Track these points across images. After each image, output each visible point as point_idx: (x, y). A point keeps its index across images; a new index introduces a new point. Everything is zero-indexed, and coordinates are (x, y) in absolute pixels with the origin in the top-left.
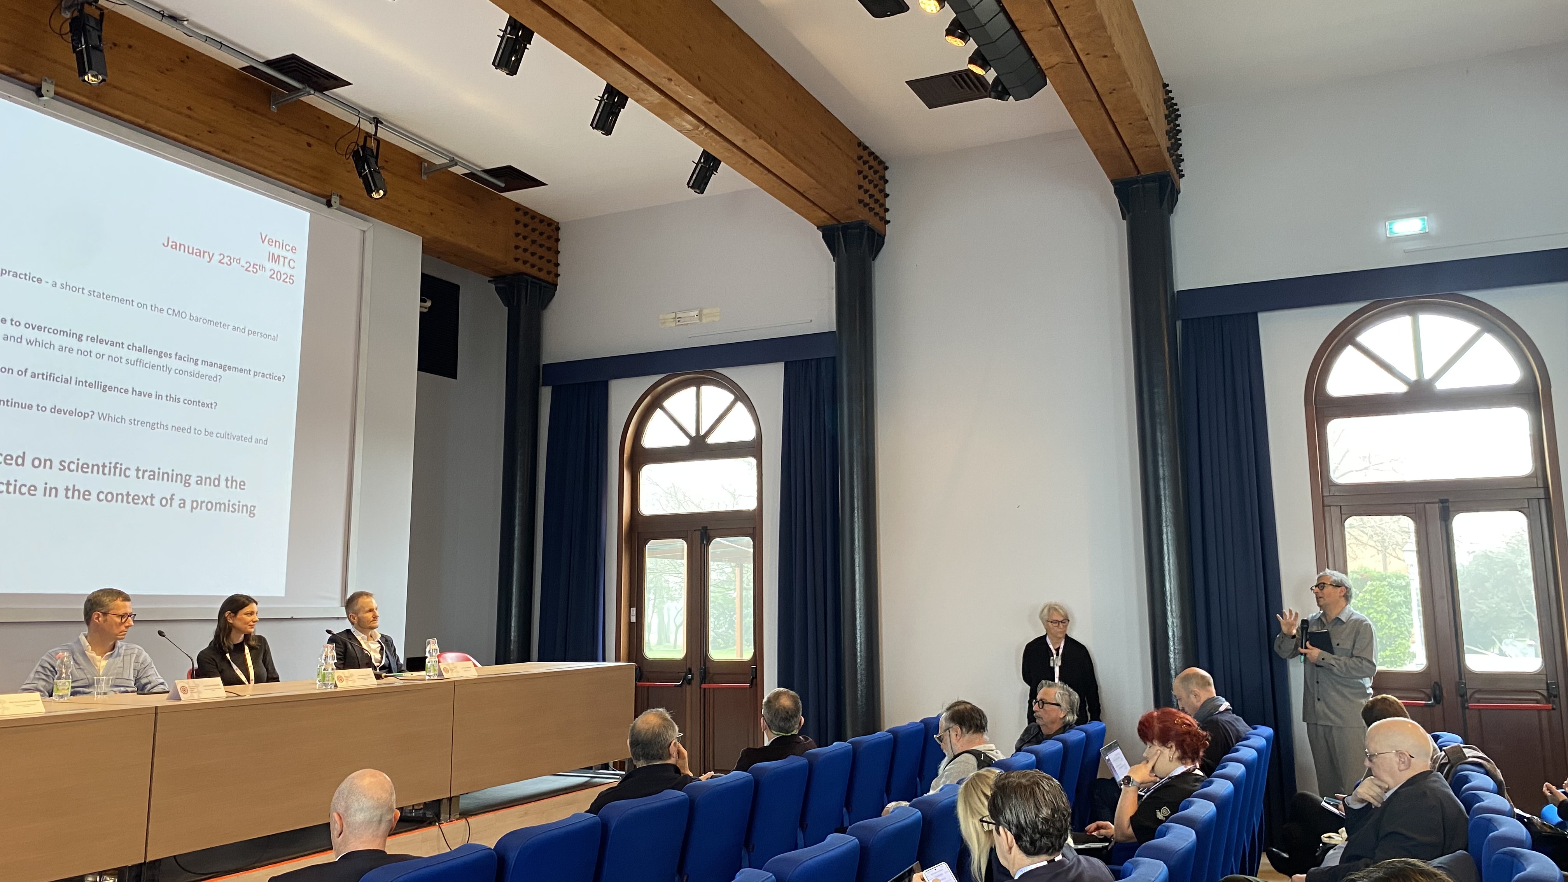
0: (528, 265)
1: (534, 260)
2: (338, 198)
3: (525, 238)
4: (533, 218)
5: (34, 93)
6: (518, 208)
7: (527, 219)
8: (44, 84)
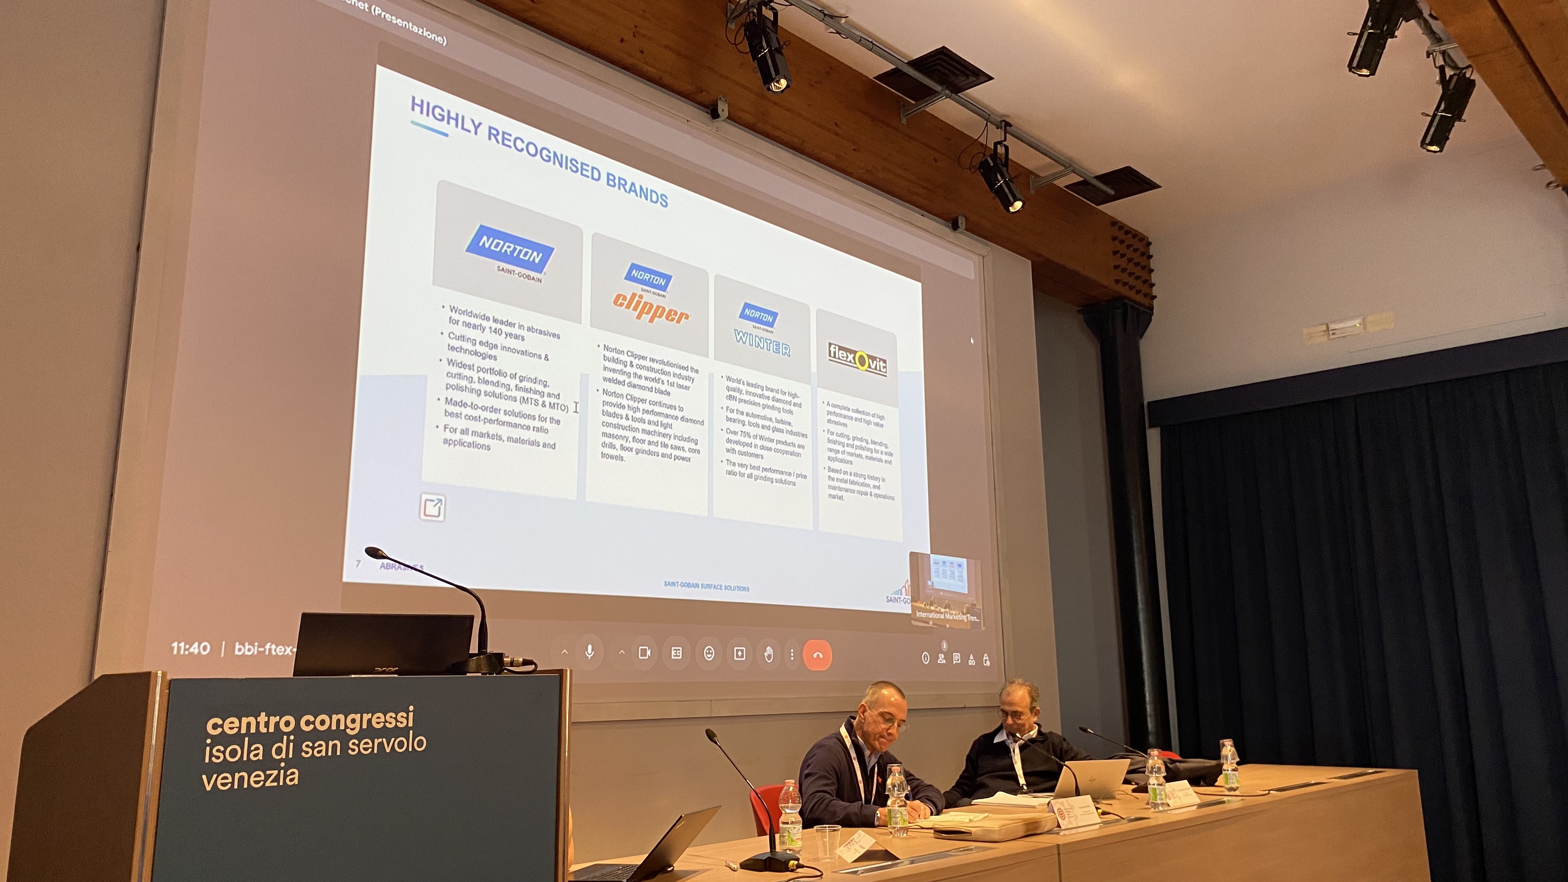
0: (1127, 287)
1: (1132, 281)
2: (964, 219)
3: (1123, 256)
4: (1127, 233)
5: (710, 116)
6: (1114, 223)
7: (1121, 235)
8: (719, 103)
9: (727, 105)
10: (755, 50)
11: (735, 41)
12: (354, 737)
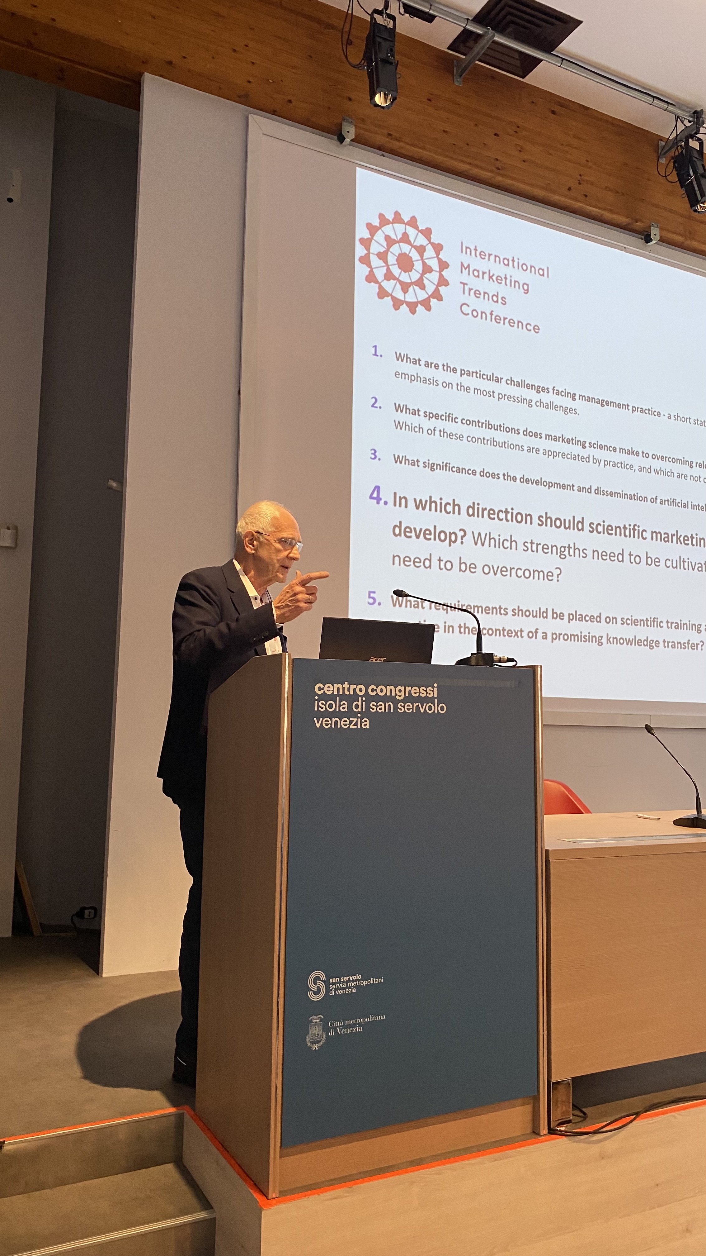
5: (644, 241)
8: (652, 228)
9: (658, 229)
10: (682, 179)
11: (665, 174)
12: (401, 701)
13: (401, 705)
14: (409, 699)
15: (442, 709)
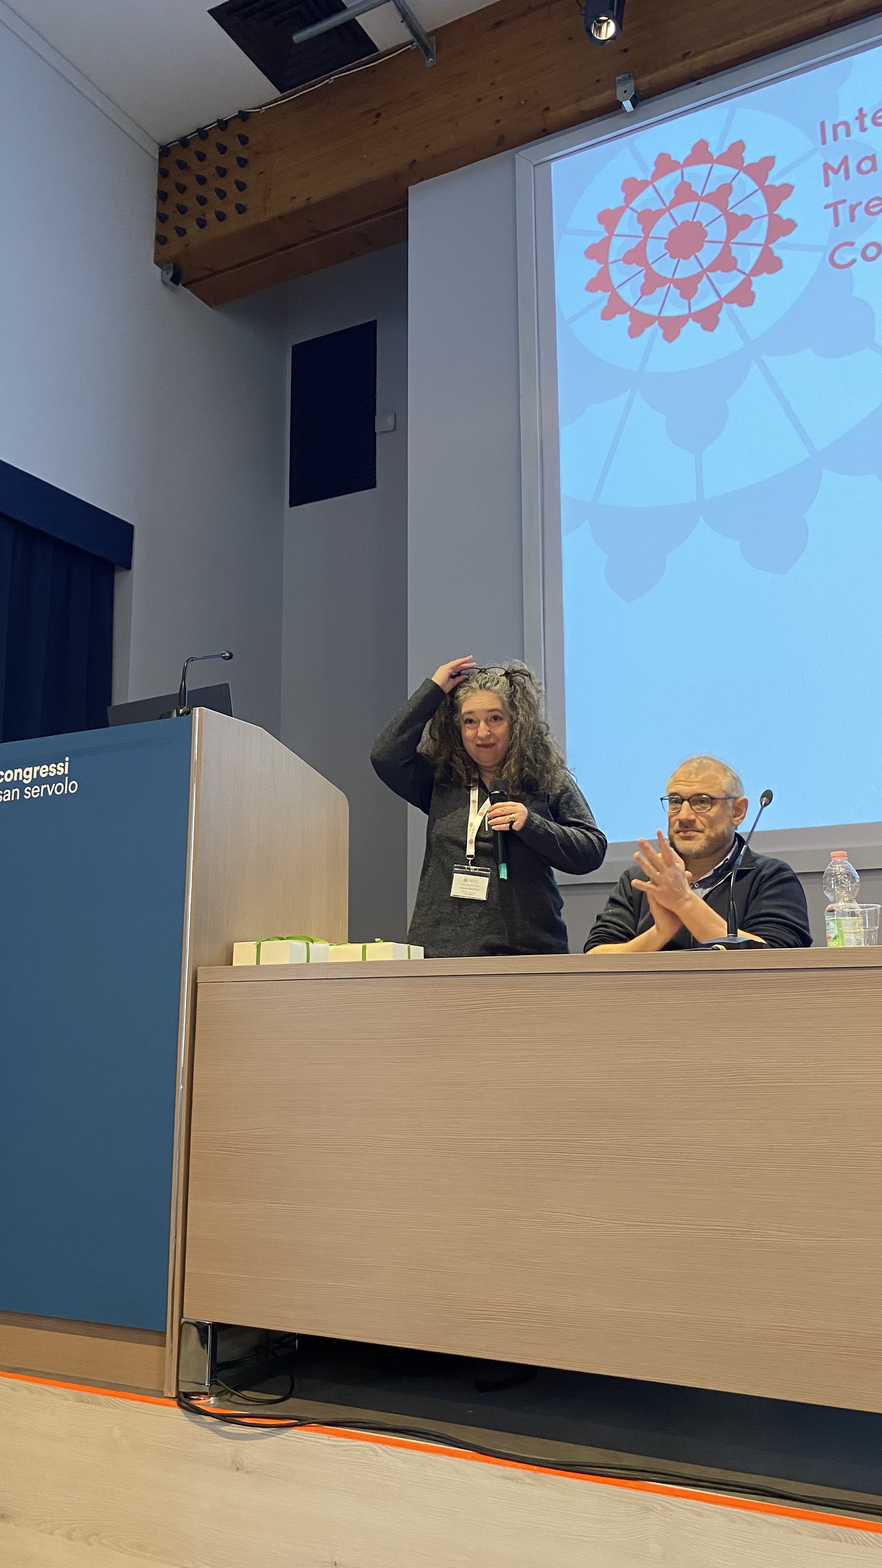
12: (28, 785)
13: (28, 790)
14: (38, 781)
15: (73, 787)
